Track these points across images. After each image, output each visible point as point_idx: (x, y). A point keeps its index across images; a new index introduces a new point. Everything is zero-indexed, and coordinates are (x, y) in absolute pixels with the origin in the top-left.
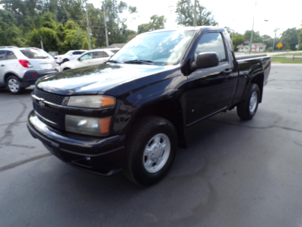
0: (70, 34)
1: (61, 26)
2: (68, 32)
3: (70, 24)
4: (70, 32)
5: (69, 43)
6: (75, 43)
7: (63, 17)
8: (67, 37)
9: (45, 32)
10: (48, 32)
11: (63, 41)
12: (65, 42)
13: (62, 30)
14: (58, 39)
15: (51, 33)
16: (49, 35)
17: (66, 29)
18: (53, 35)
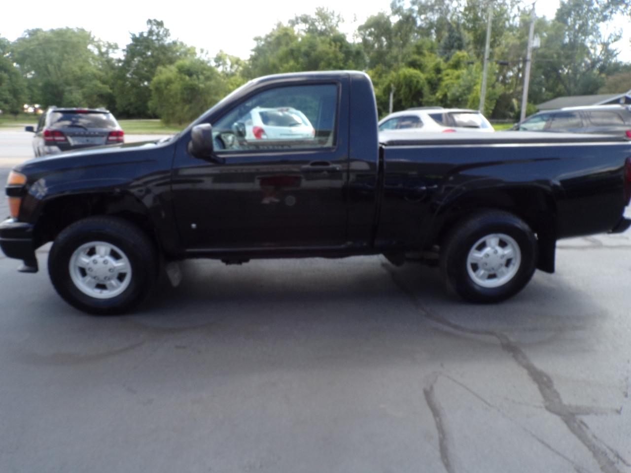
0: (451, 79)
1: (439, 64)
2: (447, 75)
3: (459, 58)
4: (452, 75)
5: (445, 96)
6: (458, 94)
7: (456, 44)
8: (443, 84)
9: (405, 77)
10: (411, 76)
11: (434, 94)
12: (438, 94)
13: (438, 70)
14: (426, 89)
15: (415, 77)
16: (411, 81)
17: (448, 68)
18: (418, 82)
